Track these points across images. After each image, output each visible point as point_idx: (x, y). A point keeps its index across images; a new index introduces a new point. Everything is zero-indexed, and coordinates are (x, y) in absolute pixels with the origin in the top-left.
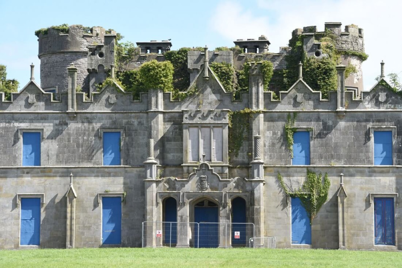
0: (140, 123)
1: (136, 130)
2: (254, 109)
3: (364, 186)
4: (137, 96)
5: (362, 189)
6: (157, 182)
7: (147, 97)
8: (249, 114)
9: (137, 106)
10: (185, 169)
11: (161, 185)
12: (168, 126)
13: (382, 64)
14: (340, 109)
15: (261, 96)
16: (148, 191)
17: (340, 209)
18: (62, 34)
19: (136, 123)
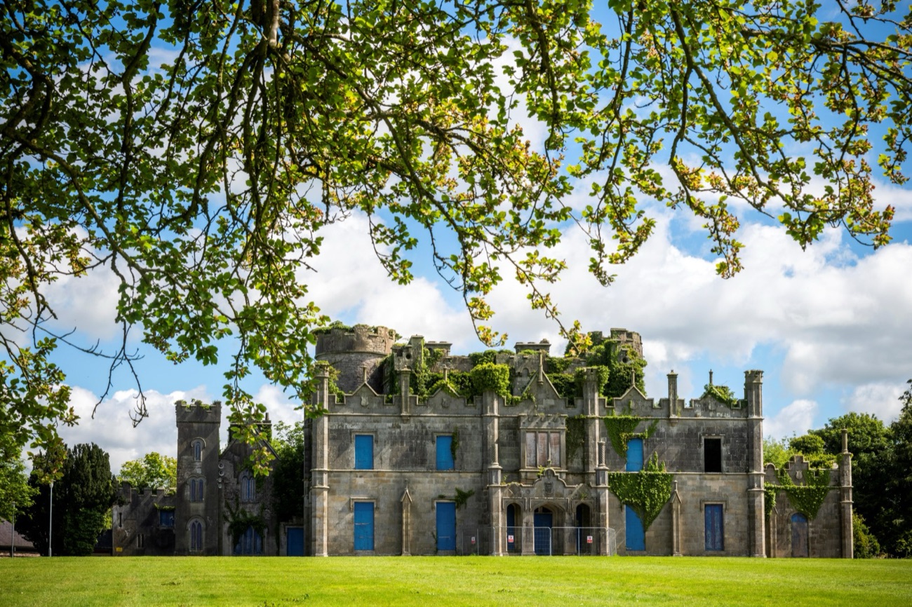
0: (474, 427)
1: (470, 434)
2: (590, 415)
3: (696, 493)
4: (471, 400)
5: (693, 495)
6: (503, 488)
7: (481, 401)
8: (583, 420)
9: (471, 410)
10: (523, 475)
11: (506, 490)
12: (505, 433)
13: (711, 373)
14: (673, 416)
15: (596, 402)
16: (494, 497)
17: (674, 516)
18: (346, 334)
19: (470, 427)
